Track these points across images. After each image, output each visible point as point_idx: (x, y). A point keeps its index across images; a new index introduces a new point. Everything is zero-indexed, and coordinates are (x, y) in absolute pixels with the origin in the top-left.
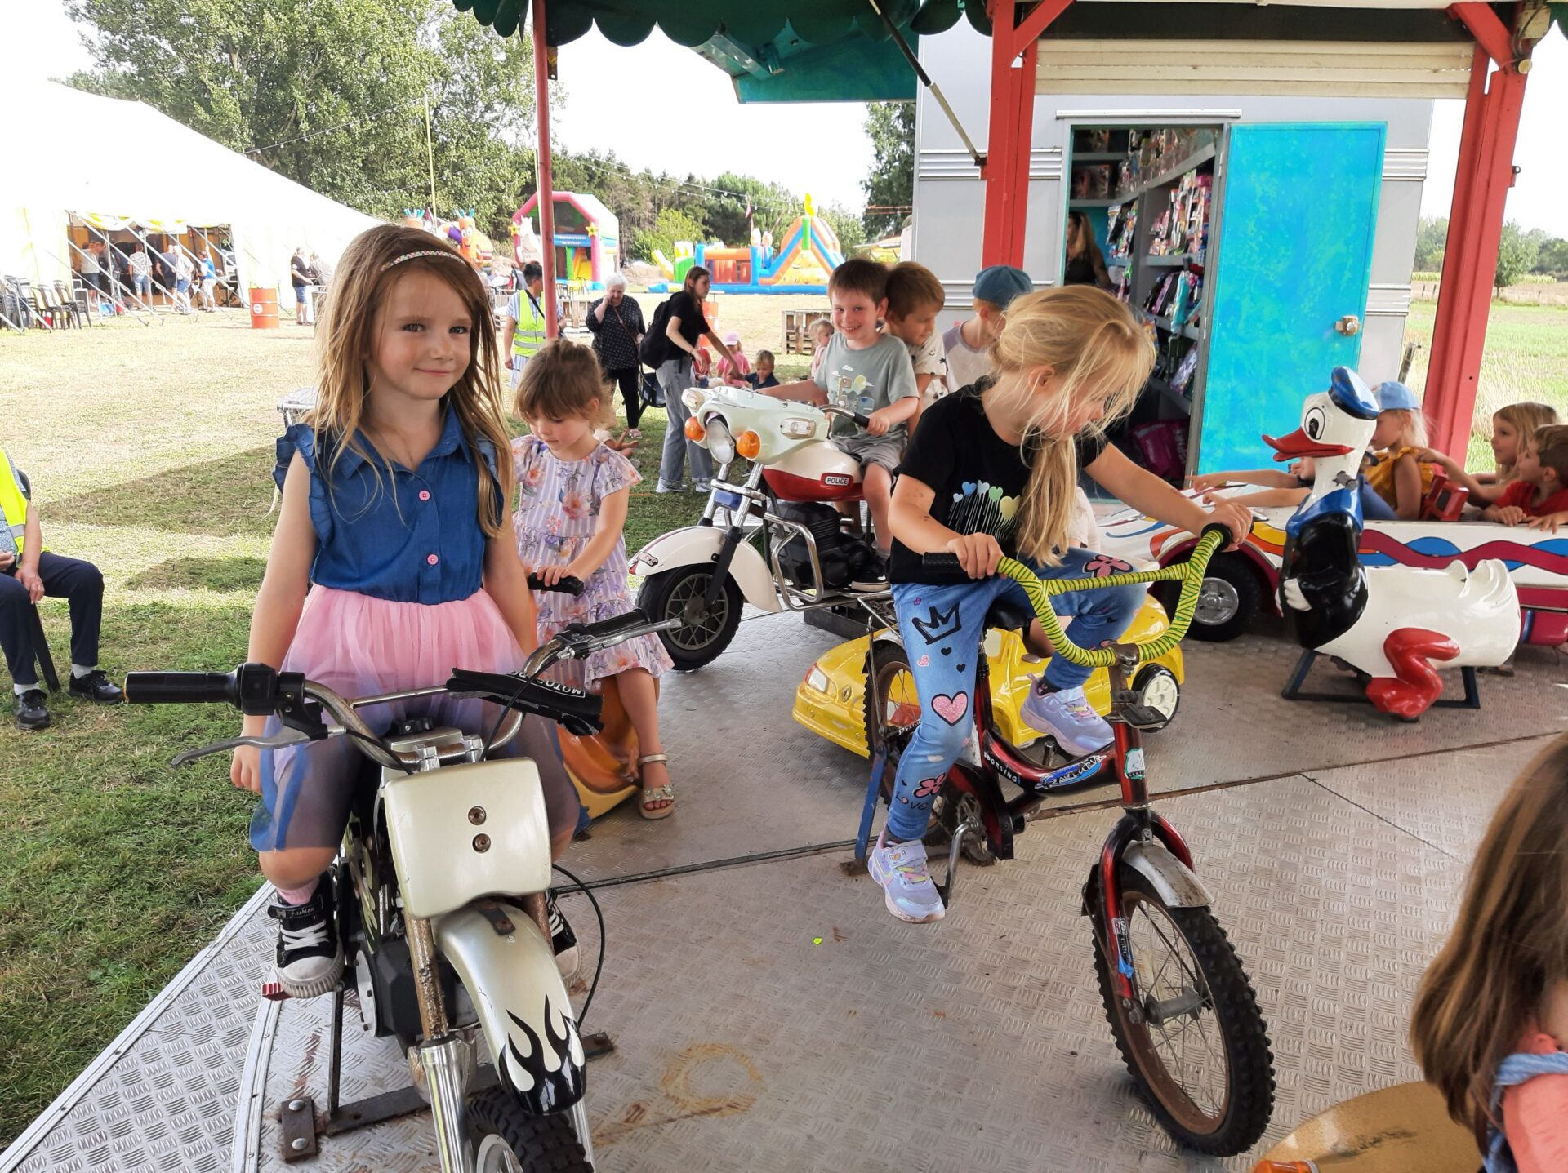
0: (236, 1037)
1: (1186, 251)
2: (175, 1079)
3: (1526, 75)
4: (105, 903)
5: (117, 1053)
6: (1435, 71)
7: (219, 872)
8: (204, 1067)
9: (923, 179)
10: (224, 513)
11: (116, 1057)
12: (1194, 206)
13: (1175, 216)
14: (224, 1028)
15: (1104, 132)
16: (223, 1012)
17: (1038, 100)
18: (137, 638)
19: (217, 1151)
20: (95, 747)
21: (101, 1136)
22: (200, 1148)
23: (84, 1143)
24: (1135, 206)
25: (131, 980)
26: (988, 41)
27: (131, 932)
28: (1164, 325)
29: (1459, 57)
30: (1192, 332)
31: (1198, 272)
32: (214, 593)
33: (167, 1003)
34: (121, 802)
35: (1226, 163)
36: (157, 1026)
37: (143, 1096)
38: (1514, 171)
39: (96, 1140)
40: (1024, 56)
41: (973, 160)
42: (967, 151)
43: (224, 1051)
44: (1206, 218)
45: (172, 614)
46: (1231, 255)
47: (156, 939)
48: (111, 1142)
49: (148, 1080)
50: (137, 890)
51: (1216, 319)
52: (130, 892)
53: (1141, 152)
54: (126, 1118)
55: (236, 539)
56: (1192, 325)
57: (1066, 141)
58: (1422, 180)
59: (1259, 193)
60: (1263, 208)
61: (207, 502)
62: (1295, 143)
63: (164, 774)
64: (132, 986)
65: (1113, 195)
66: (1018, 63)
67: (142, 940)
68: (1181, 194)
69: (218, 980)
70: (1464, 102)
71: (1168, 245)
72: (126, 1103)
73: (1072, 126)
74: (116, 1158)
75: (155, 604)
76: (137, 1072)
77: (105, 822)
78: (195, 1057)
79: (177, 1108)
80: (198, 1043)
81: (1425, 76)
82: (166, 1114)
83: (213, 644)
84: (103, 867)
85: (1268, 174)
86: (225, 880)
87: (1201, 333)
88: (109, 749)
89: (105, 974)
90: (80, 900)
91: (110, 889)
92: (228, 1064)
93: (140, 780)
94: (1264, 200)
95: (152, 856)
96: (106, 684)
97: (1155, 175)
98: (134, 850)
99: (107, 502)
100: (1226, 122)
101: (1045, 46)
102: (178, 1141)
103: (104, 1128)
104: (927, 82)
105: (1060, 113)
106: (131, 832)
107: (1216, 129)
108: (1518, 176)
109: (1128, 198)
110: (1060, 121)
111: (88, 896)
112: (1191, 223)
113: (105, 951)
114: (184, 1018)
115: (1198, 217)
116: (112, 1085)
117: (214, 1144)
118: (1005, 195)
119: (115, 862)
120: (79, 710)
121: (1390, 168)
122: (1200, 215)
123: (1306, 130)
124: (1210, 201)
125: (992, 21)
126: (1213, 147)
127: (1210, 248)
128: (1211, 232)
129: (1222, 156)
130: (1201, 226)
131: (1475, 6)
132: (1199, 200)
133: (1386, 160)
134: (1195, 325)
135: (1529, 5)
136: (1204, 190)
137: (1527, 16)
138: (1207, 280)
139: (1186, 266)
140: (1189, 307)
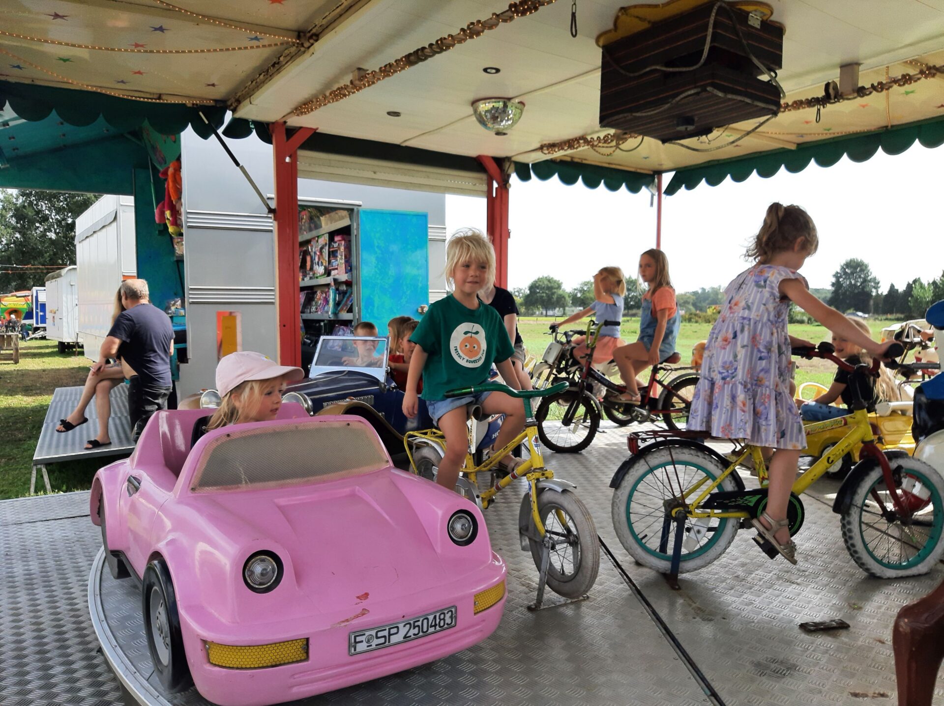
1: (329, 276)
9: (191, 227)
12: (333, 252)
17: (300, 181)
26: (270, 147)
29: (481, 179)
30: (346, 316)
31: (349, 284)
35: (358, 229)
40: (290, 157)
44: (346, 257)
51: (362, 307)
56: (345, 312)
59: (376, 244)
60: (379, 251)
62: (390, 220)
66: (288, 160)
85: (379, 234)
94: (378, 247)
100: (355, 208)
101: (301, 153)
108: (511, 234)
121: (431, 234)
122: (342, 256)
123: (394, 214)
124: (348, 248)
125: (272, 136)
126: (348, 219)
127: (354, 272)
128: (354, 263)
129: (355, 224)
130: (343, 261)
131: (487, 157)
132: (339, 247)
133: (429, 230)
134: (348, 312)
135: (506, 160)
136: (343, 242)
137: (507, 165)
138: (355, 288)
139: (333, 284)
140: (337, 304)
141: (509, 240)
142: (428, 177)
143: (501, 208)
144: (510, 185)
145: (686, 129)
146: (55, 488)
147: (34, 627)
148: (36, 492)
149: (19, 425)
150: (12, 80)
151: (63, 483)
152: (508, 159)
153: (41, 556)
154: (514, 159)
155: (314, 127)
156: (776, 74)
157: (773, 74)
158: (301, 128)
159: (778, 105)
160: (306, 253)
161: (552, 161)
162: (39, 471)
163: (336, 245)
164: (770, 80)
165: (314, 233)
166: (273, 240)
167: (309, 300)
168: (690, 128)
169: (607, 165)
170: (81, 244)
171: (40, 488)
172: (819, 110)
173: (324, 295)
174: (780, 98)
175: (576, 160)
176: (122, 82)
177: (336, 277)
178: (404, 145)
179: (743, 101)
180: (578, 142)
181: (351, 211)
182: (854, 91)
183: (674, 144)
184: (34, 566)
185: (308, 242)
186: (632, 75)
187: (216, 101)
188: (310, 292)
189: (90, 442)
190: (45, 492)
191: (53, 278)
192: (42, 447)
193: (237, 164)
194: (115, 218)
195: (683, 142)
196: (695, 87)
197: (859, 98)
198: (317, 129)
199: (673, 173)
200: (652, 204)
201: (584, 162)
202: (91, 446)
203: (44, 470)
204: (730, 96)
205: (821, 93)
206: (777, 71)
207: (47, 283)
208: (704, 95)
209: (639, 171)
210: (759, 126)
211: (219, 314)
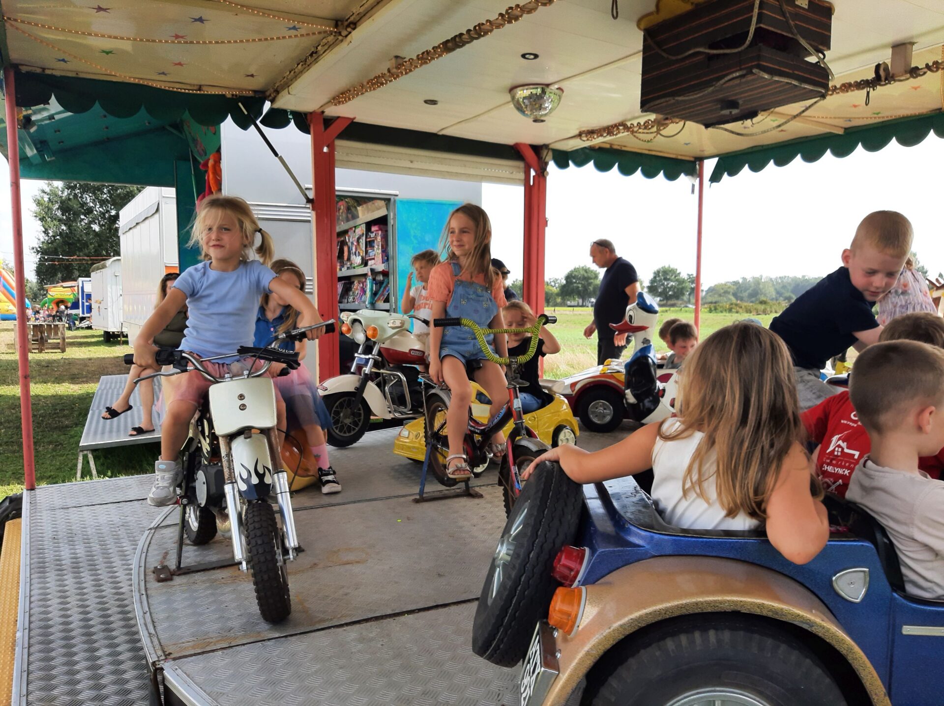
1: (366, 266)
12: (370, 242)
13: (353, 248)
29: (519, 167)
35: (394, 218)
40: (328, 146)
42: (302, 194)
44: (383, 247)
56: (380, 302)
59: (412, 233)
60: (415, 241)
62: (426, 209)
66: (325, 150)
85: (415, 224)
94: (415, 237)
100: (392, 198)
101: (339, 143)
118: (326, 220)
122: (378, 246)
123: (431, 204)
124: (385, 238)
125: (310, 126)
126: (385, 209)
127: (391, 261)
128: (391, 253)
129: (392, 214)
130: (380, 251)
131: (525, 145)
132: (376, 238)
134: (384, 302)
135: (544, 147)
136: (380, 232)
137: (544, 152)
138: (391, 277)
139: (370, 273)
140: (374, 294)
141: (546, 228)
142: (465, 166)
143: (539, 197)
144: (548, 173)
145: (731, 112)
146: (101, 473)
147: (81, 610)
148: (83, 476)
149: (66, 412)
150: (57, 73)
151: (108, 468)
152: (546, 146)
153: (87, 541)
154: (552, 146)
155: (351, 116)
156: (824, 55)
157: (821, 55)
158: (338, 117)
159: (826, 86)
160: (343, 244)
161: (591, 149)
162: (85, 457)
163: (372, 235)
164: (819, 62)
165: (351, 224)
166: (311, 231)
167: (347, 290)
168: (735, 112)
169: (647, 152)
170: (125, 236)
171: (86, 473)
172: (868, 93)
173: (361, 285)
174: (828, 80)
175: (615, 147)
176: (163, 73)
177: (373, 267)
178: (441, 133)
179: (791, 84)
180: (618, 129)
181: (387, 200)
182: (906, 72)
183: (717, 128)
184: (81, 551)
185: (345, 232)
186: (674, 58)
187: (255, 91)
188: (348, 281)
189: (134, 429)
190: (91, 479)
191: (98, 269)
192: (88, 434)
193: (276, 154)
194: (157, 210)
195: (728, 126)
196: (741, 69)
197: (912, 79)
198: (354, 118)
199: (716, 160)
200: (693, 191)
201: (624, 149)
202: (135, 433)
203: (90, 456)
204: (776, 78)
205: (871, 75)
206: (825, 52)
207: (92, 274)
208: (750, 78)
209: (680, 157)
210: (807, 109)
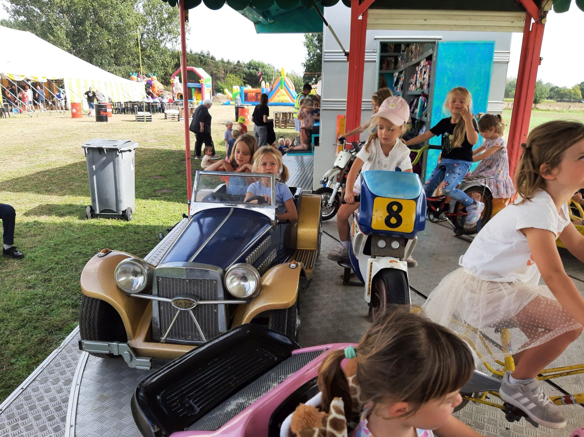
0: (68, 382)
1: (422, 89)
2: (45, 398)
3: (544, 24)
4: (17, 334)
5: (22, 389)
6: (512, 22)
7: (61, 321)
8: (56, 393)
9: (325, 61)
10: (61, 187)
11: (22, 390)
12: (425, 72)
13: (418, 76)
14: (63, 379)
15: (392, 45)
16: (63, 373)
17: (368, 32)
18: (28, 234)
19: (61, 424)
20: (13, 275)
21: (16, 420)
22: (55, 423)
23: (9, 423)
24: (404, 72)
25: (28, 362)
26: (349, 10)
27: (27, 344)
28: (414, 117)
29: (521, 17)
30: (424, 119)
31: (426, 96)
32: (57, 217)
33: (42, 369)
34: (23, 296)
35: (436, 56)
36: (38, 379)
37: (32, 404)
38: (540, 59)
39: (14, 421)
40: (363, 15)
41: (344, 54)
42: (342, 51)
43: (63, 387)
44: (429, 77)
45: (42, 225)
46: (438, 90)
47: (37, 347)
48: (20, 422)
49: (34, 399)
50: (29, 329)
51: (433, 114)
52: (27, 329)
53: (405, 53)
54: (26, 413)
55: (66, 197)
56: (424, 116)
57: (378, 47)
58: (508, 63)
59: (448, 67)
61: (55, 183)
62: (462, 49)
63: (39, 285)
64: (28, 365)
65: (395, 68)
66: (360, 18)
67: (31, 347)
68: (420, 68)
69: (61, 361)
70: (523, 34)
71: (415, 87)
72: (26, 407)
73: (381, 42)
74: (22, 428)
75: (35, 222)
76: (30, 396)
77: (17, 303)
78: (52, 390)
79: (46, 408)
80: (53, 384)
81: (509, 24)
82: (41, 411)
83: (57, 236)
84: (16, 320)
85: (452, 60)
86: (63, 325)
87: (427, 119)
88: (18, 276)
89: (17, 360)
90: (7, 333)
91: (19, 328)
92: (65, 392)
93: (30, 288)
94: (450, 70)
95: (35, 316)
96: (17, 252)
97: (411, 61)
98: (28, 314)
99: (17, 184)
100: (436, 41)
101: (371, 12)
102: (46, 421)
103: (17, 417)
104: (327, 24)
105: (376, 37)
106: (27, 307)
107: (433, 44)
108: (542, 61)
109: (401, 70)
110: (376, 40)
111: (10, 331)
112: (424, 79)
113: (17, 352)
114: (48, 375)
115: (426, 76)
116: (20, 401)
117: (60, 421)
118: (356, 67)
119: (21, 318)
120: (6, 262)
121: (496, 57)
123: (466, 44)
124: (430, 70)
125: (351, 2)
126: (432, 50)
127: (431, 88)
128: (431, 81)
129: (435, 54)
130: (427, 79)
132: (426, 70)
133: (494, 55)
136: (429, 65)
139: (422, 95)
140: (423, 110)
141: (539, 66)
143: (535, 40)
144: (546, 19)
211: (339, 117)
